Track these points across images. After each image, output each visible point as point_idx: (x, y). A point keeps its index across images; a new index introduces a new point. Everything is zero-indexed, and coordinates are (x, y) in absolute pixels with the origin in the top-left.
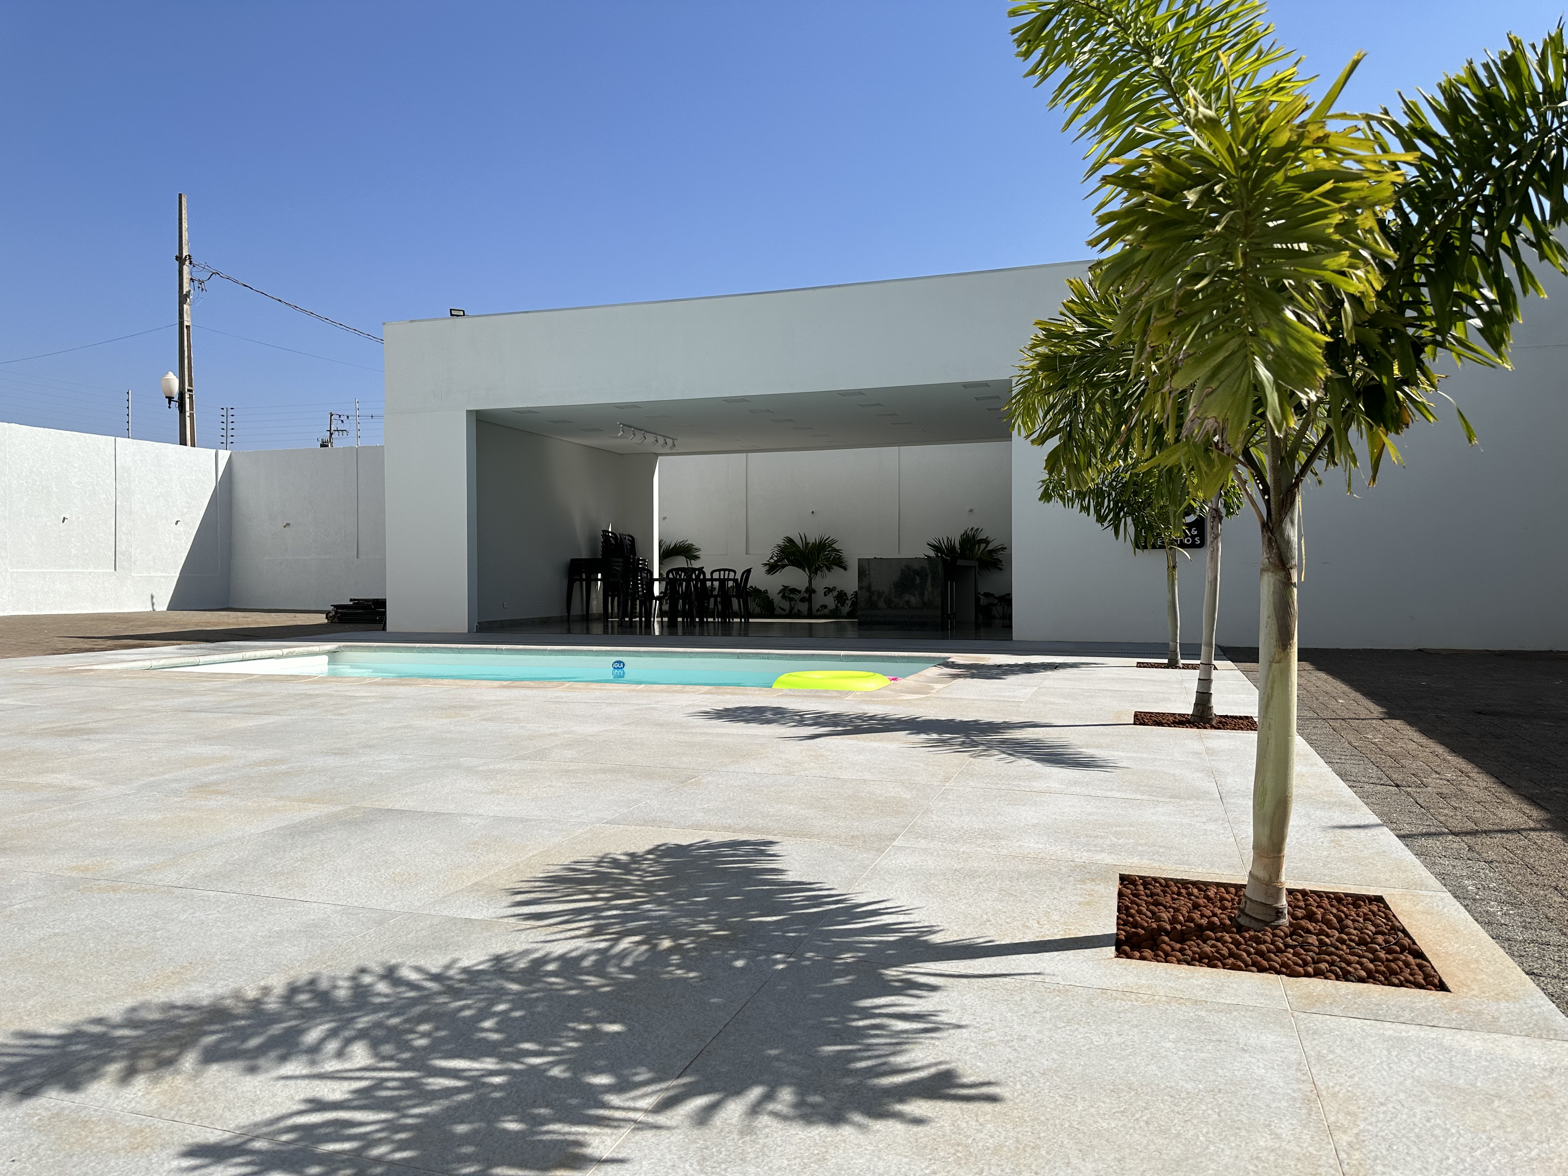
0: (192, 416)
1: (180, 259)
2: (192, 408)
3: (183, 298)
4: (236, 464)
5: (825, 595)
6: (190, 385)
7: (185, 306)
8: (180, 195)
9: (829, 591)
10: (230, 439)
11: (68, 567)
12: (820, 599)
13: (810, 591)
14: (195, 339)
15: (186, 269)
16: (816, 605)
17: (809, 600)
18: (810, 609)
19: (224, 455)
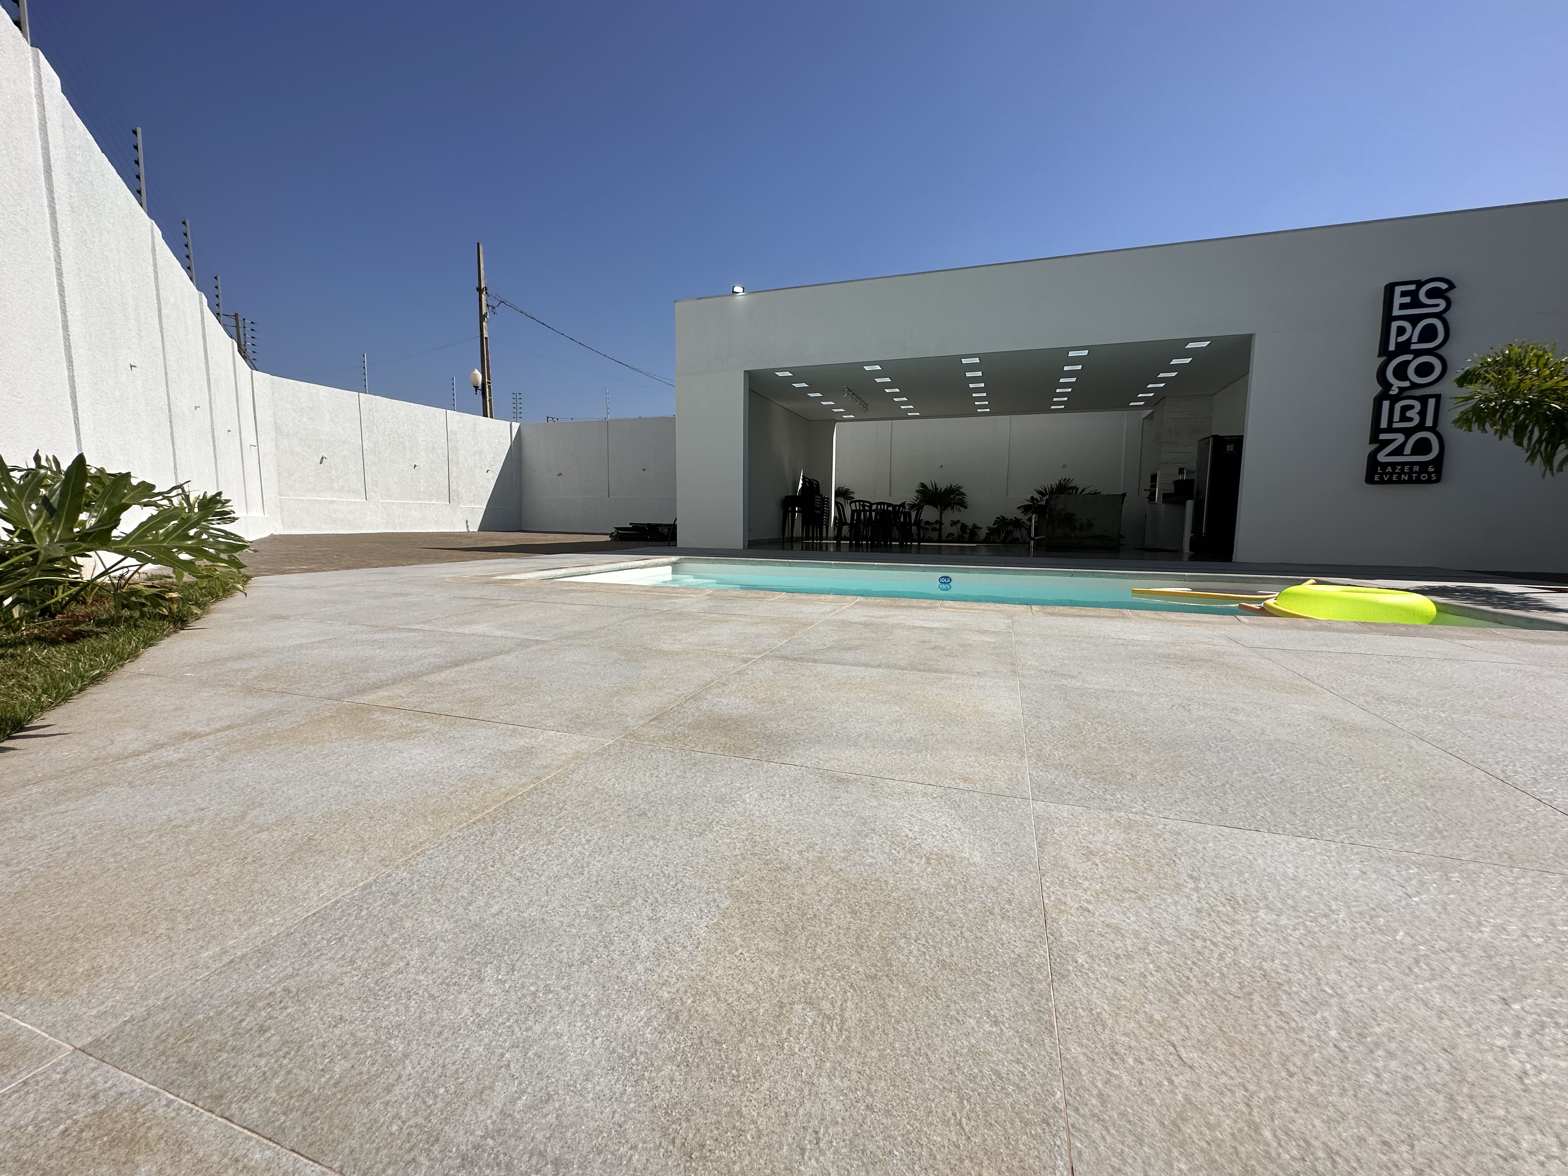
0: (490, 400)
1: (480, 290)
2: (490, 395)
3: (482, 317)
4: (524, 432)
5: (951, 525)
6: (489, 379)
7: (484, 324)
8: (478, 244)
9: (954, 523)
10: (519, 415)
11: (420, 499)
12: (947, 529)
13: (940, 523)
14: (491, 347)
15: (484, 296)
16: (944, 535)
17: (940, 530)
18: (940, 536)
19: (516, 426)
